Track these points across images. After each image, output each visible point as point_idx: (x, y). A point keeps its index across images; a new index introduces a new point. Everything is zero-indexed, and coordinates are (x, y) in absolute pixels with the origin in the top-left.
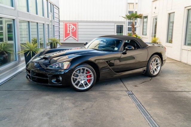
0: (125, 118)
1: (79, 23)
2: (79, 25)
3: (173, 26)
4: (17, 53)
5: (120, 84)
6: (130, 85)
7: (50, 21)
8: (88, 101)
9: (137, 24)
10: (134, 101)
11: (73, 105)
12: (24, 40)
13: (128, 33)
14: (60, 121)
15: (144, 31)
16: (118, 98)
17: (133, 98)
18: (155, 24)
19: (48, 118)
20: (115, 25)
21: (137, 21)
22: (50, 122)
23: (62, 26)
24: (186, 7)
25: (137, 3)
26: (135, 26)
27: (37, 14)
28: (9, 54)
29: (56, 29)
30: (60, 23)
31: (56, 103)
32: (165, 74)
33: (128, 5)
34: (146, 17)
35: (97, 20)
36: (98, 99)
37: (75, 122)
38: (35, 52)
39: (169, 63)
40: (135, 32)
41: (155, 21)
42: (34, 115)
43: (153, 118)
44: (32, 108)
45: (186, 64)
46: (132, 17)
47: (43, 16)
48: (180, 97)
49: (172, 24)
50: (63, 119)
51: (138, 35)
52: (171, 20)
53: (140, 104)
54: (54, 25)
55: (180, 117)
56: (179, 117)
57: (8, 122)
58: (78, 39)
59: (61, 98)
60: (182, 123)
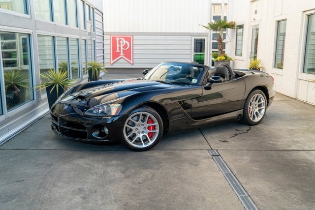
0: (206, 198)
1: (134, 36)
2: (134, 39)
3: (284, 41)
4: (35, 87)
5: (199, 139)
6: (214, 139)
7: (89, 33)
8: (146, 168)
9: (227, 37)
10: (222, 167)
11: (123, 176)
12: (48, 63)
13: (213, 52)
14: (100, 202)
15: (238, 48)
16: (195, 163)
17: (219, 163)
18: (255, 37)
19: (82, 197)
20: (191, 38)
21: (227, 33)
22: (85, 205)
23: (108, 41)
24: (304, 12)
25: (226, 4)
26: (223, 40)
27: (67, 24)
28: (23, 90)
29: (99, 47)
30: (104, 36)
31: (96, 171)
32: (272, 121)
33: (213, 6)
34: (241, 27)
35: (164, 31)
36: (164, 164)
37: (125, 205)
38: (63, 85)
39: (278, 101)
40: (224, 50)
41: (255, 32)
42: (59, 193)
43: (252, 198)
44: (57, 181)
45: (305, 103)
46: (219, 27)
47: (77, 27)
48: (295, 161)
49: (283, 37)
50: (105, 199)
51: (228, 56)
52: (281, 31)
53: (231, 173)
54: (94, 41)
55: (296, 196)
56: (293, 196)
57: (18, 204)
58: (134, 62)
59: (103, 162)
60: (299, 206)
